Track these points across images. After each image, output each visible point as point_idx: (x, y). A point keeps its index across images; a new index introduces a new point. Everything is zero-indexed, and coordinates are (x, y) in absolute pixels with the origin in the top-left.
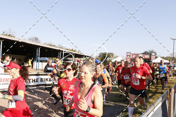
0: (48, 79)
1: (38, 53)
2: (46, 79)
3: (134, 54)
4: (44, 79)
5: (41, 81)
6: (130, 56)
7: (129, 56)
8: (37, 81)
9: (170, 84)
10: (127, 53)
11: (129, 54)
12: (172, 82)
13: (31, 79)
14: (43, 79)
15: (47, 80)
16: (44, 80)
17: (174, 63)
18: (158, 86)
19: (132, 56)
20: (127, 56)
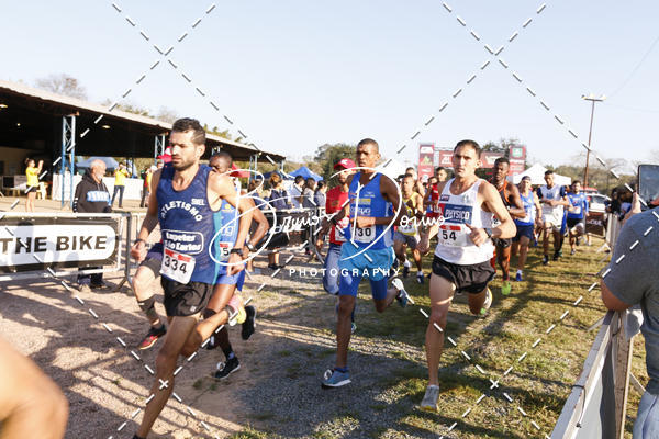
0: (90, 238)
1: (69, 137)
2: (82, 238)
3: (447, 152)
4: (75, 237)
5: (58, 248)
6: (431, 156)
7: (426, 159)
8: (41, 247)
9: (578, 265)
10: (421, 146)
11: (429, 150)
12: (583, 256)
13: (11, 240)
14: (67, 239)
15: (85, 242)
16: (70, 243)
17: (587, 189)
18: (534, 269)
19: (441, 158)
20: (422, 156)
